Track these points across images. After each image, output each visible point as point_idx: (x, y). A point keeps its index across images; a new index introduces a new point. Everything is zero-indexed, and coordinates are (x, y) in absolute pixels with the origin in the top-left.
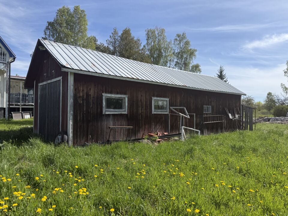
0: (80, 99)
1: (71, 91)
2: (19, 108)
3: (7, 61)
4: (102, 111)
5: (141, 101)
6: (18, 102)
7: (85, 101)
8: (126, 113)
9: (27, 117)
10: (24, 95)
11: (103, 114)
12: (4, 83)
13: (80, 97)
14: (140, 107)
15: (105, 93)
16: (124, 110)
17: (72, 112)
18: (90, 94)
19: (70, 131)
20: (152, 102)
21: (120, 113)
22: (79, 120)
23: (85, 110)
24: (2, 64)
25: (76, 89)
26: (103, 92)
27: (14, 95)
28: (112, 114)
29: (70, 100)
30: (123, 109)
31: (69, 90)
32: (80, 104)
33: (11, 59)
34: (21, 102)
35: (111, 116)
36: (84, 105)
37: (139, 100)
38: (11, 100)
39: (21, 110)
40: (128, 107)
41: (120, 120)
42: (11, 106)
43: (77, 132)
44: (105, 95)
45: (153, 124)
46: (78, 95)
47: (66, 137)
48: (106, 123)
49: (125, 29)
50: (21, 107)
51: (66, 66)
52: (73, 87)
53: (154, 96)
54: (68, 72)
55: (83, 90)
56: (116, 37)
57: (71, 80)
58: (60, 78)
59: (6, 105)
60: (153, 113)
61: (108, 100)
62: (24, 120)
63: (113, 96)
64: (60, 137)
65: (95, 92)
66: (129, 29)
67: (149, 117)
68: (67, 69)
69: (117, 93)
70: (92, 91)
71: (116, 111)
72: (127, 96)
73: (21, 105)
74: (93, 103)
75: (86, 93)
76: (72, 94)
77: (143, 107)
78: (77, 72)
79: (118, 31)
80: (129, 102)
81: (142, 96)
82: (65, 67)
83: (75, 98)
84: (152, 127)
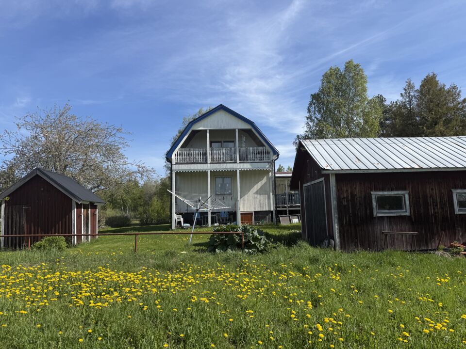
0: (344, 200)
1: (334, 193)
2: (286, 211)
3: (271, 159)
4: (372, 213)
5: (431, 196)
6: (284, 204)
7: (350, 203)
8: (408, 214)
9: (295, 221)
10: (290, 195)
11: (374, 216)
12: (270, 183)
13: (344, 198)
14: (431, 205)
15: (375, 191)
16: (405, 210)
17: (336, 215)
18: (355, 193)
19: (337, 235)
20: (452, 197)
21: (398, 214)
22: (346, 223)
23: (351, 212)
24: (267, 163)
25: (339, 191)
26: (372, 190)
27: (280, 196)
28: (387, 217)
29: (333, 202)
30: (403, 209)
31: (331, 192)
32: (345, 206)
33: (275, 157)
34: (287, 203)
35: (386, 219)
36: (349, 207)
37: (429, 196)
38: (277, 202)
39: (288, 212)
40: (410, 206)
41: (400, 224)
42: (278, 209)
43: (344, 237)
44: (375, 194)
45: (458, 230)
46: (342, 196)
47: (332, 241)
48: (379, 227)
49: (427, 77)
50: (288, 209)
51: (326, 168)
52: (335, 188)
53: (456, 188)
54: (329, 174)
55: (347, 191)
56: (411, 94)
57: (333, 181)
58: (322, 179)
59: (273, 208)
60: (457, 212)
61: (380, 199)
62: (292, 225)
63: (386, 193)
64: (326, 242)
65: (361, 191)
66: (434, 75)
67: (449, 218)
68: (327, 171)
69: (392, 190)
70: (358, 191)
71: (392, 213)
72: (408, 192)
73: (287, 207)
74: (360, 204)
75: (351, 193)
76: (335, 196)
77: (437, 205)
78: (338, 172)
79: (413, 83)
80: (411, 199)
81: (432, 189)
82: (324, 169)
83: (339, 199)
84: (457, 234)
